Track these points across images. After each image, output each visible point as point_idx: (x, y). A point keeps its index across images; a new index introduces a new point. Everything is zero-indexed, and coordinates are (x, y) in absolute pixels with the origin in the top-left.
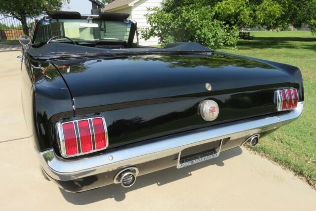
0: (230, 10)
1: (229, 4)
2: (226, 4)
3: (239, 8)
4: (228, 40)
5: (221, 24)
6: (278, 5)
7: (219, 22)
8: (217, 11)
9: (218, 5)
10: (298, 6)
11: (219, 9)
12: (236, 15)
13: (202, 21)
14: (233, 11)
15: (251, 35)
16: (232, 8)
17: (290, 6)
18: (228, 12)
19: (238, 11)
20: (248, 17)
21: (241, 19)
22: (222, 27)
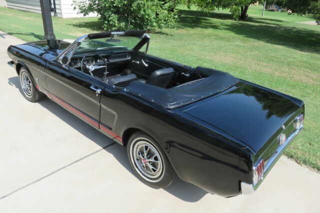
4: (169, 22)
5: (160, 4)
22: (161, 7)
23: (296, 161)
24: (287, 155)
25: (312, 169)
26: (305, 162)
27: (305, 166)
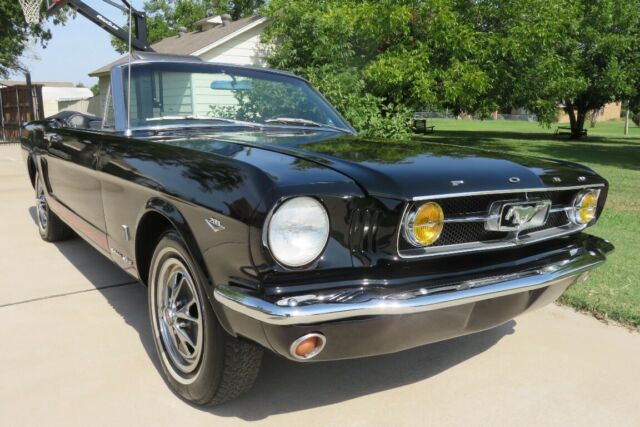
0: (395, 77)
1: (391, 65)
2: (386, 64)
3: (411, 73)
4: (394, 133)
5: (378, 103)
6: (480, 73)
7: (375, 98)
8: (369, 78)
9: (371, 67)
10: (514, 75)
11: (373, 73)
12: (407, 87)
13: (347, 95)
14: (400, 78)
15: (428, 125)
16: (397, 72)
17: (501, 74)
18: (390, 81)
19: (410, 78)
20: (428, 91)
21: (416, 95)
22: (380, 107)
23: (595, 315)
24: (574, 306)
25: (633, 328)
26: (615, 316)
27: (615, 323)
